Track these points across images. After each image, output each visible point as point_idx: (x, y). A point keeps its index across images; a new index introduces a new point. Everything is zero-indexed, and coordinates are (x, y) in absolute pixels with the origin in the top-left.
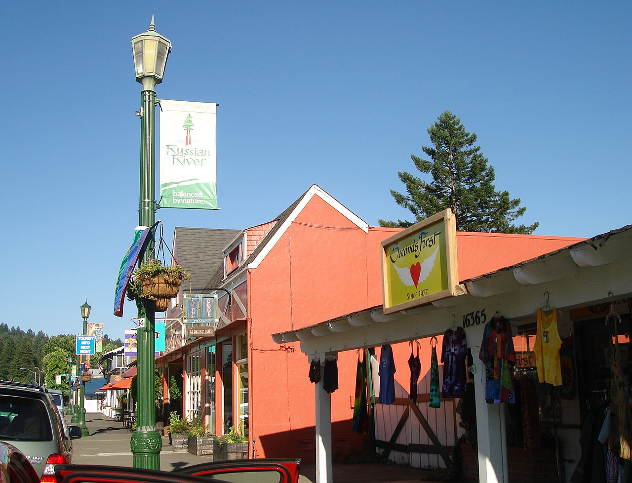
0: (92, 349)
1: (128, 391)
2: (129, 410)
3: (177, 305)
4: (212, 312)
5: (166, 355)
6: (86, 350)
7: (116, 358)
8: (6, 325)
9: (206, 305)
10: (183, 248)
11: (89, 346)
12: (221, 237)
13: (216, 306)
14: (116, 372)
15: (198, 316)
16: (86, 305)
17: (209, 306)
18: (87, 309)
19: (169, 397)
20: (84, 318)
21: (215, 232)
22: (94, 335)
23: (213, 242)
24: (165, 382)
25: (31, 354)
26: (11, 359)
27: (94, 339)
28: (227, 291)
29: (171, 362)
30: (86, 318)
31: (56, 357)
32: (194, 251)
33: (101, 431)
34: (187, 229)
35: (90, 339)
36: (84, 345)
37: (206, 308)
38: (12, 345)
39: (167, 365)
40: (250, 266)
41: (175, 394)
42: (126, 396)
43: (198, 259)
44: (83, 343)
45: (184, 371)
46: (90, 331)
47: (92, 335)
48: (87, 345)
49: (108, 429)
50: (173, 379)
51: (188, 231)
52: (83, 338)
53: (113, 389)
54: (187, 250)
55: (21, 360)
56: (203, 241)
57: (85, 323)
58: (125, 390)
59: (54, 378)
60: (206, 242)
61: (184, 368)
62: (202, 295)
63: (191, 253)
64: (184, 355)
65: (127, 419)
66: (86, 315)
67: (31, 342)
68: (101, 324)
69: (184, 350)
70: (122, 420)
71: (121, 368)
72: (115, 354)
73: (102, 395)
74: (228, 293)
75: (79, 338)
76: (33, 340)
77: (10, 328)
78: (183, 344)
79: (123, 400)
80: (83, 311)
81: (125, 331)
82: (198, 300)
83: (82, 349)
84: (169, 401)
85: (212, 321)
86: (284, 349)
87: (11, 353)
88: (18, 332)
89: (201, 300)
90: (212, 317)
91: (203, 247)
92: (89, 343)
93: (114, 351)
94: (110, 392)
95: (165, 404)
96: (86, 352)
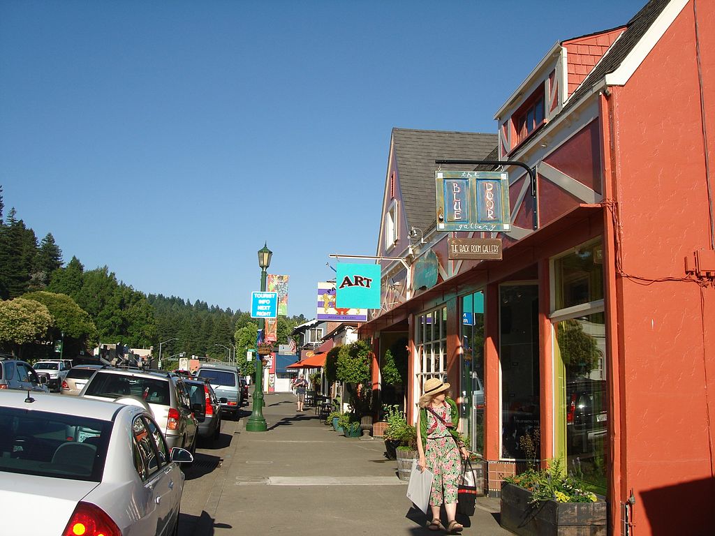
0: (272, 310)
1: (322, 370)
2: (324, 394)
3: (396, 241)
4: (495, 210)
5: (378, 319)
6: (264, 311)
7: (309, 332)
8: (206, 303)
9: (483, 194)
10: (405, 156)
11: (269, 307)
12: (462, 143)
13: (505, 196)
14: (308, 347)
15: (468, 215)
16: (265, 250)
17: (489, 197)
18: (266, 255)
19: (380, 381)
20: (263, 267)
21: (452, 135)
22: (276, 292)
23: (450, 149)
24: (375, 360)
25: (229, 332)
26: (209, 336)
27: (275, 296)
28: (527, 168)
29: (386, 330)
30: (265, 268)
31: (248, 332)
32: (422, 161)
33: (286, 422)
34: (410, 131)
35: (270, 296)
36: (261, 305)
37: (483, 201)
38: (210, 322)
39: (377, 335)
40: (611, 79)
41: (392, 376)
42: (319, 376)
43: (428, 172)
44: (260, 302)
45: (411, 342)
46: (271, 285)
47: (273, 291)
48: (265, 304)
49: (294, 419)
50: (388, 354)
51: (412, 133)
52: (261, 296)
53: (305, 367)
54: (411, 160)
55: (219, 337)
56: (434, 148)
57: (264, 275)
58: (319, 368)
59: (245, 354)
60: (439, 148)
61: (410, 336)
62: (476, 173)
63: (417, 164)
64: (411, 316)
65: (320, 405)
66: (265, 264)
67: (230, 320)
68: (285, 277)
69: (412, 307)
70: (315, 405)
71: (314, 343)
72: (307, 328)
73: (294, 373)
74: (529, 171)
75: (255, 295)
76: (232, 318)
77: (209, 307)
78: (409, 297)
79: (316, 381)
80: (261, 258)
81: (319, 284)
82: (467, 183)
83: (260, 311)
84: (379, 387)
85: (498, 227)
86: (694, 277)
87: (209, 329)
88: (217, 310)
89: (474, 183)
90: (496, 220)
91: (436, 155)
92: (268, 302)
93: (307, 324)
94: (302, 370)
95: (375, 390)
96: (265, 314)
